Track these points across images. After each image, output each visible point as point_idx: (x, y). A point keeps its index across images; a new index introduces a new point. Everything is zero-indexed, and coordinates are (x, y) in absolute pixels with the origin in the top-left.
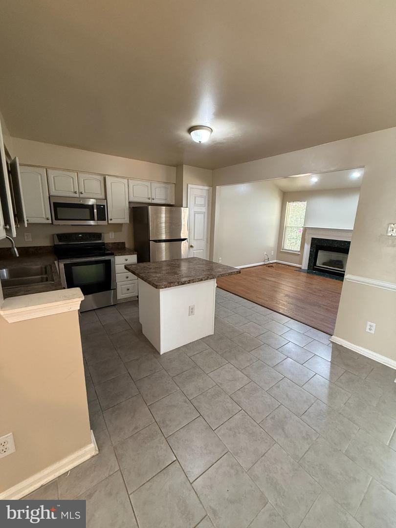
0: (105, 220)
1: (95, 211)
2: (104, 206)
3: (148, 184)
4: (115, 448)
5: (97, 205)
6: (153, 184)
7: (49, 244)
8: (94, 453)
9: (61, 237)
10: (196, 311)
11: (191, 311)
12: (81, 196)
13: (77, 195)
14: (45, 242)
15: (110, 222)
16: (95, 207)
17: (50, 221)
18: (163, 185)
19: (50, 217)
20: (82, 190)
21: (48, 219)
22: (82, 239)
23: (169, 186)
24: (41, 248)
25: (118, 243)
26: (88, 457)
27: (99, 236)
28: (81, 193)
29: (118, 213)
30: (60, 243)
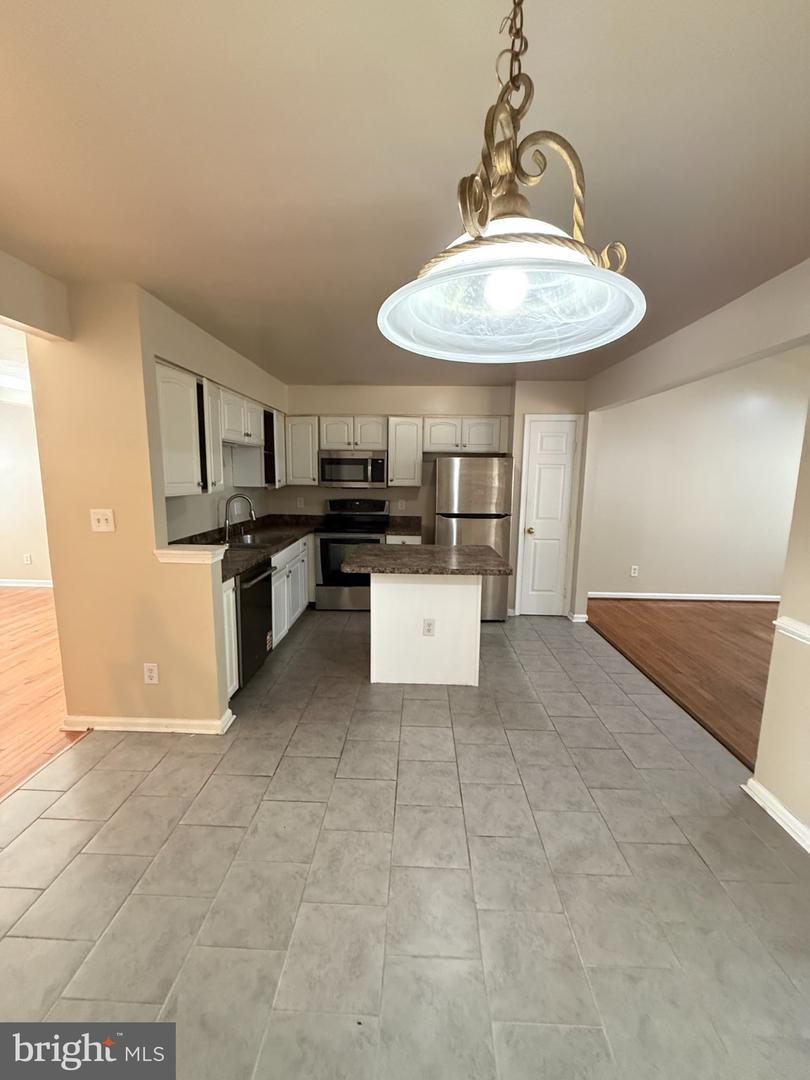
0: (383, 481)
1: (370, 468)
2: (383, 460)
3: (457, 422)
4: (237, 739)
5: (373, 460)
6: (465, 421)
7: (320, 513)
8: (219, 732)
9: (334, 504)
10: (437, 629)
11: (429, 628)
12: (357, 447)
13: (352, 447)
14: (316, 510)
15: (390, 484)
16: (370, 462)
17: (316, 483)
18: (484, 421)
19: (316, 477)
20: (358, 440)
21: (314, 480)
22: (359, 509)
23: (496, 421)
24: (312, 517)
25: (410, 518)
26: (213, 732)
27: (380, 505)
28: (356, 444)
29: (403, 470)
30: (333, 513)
